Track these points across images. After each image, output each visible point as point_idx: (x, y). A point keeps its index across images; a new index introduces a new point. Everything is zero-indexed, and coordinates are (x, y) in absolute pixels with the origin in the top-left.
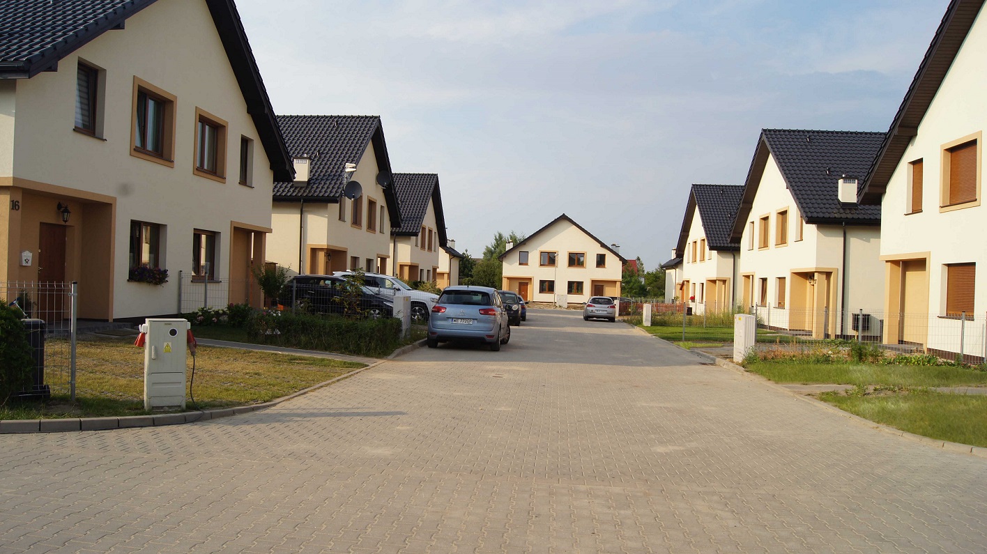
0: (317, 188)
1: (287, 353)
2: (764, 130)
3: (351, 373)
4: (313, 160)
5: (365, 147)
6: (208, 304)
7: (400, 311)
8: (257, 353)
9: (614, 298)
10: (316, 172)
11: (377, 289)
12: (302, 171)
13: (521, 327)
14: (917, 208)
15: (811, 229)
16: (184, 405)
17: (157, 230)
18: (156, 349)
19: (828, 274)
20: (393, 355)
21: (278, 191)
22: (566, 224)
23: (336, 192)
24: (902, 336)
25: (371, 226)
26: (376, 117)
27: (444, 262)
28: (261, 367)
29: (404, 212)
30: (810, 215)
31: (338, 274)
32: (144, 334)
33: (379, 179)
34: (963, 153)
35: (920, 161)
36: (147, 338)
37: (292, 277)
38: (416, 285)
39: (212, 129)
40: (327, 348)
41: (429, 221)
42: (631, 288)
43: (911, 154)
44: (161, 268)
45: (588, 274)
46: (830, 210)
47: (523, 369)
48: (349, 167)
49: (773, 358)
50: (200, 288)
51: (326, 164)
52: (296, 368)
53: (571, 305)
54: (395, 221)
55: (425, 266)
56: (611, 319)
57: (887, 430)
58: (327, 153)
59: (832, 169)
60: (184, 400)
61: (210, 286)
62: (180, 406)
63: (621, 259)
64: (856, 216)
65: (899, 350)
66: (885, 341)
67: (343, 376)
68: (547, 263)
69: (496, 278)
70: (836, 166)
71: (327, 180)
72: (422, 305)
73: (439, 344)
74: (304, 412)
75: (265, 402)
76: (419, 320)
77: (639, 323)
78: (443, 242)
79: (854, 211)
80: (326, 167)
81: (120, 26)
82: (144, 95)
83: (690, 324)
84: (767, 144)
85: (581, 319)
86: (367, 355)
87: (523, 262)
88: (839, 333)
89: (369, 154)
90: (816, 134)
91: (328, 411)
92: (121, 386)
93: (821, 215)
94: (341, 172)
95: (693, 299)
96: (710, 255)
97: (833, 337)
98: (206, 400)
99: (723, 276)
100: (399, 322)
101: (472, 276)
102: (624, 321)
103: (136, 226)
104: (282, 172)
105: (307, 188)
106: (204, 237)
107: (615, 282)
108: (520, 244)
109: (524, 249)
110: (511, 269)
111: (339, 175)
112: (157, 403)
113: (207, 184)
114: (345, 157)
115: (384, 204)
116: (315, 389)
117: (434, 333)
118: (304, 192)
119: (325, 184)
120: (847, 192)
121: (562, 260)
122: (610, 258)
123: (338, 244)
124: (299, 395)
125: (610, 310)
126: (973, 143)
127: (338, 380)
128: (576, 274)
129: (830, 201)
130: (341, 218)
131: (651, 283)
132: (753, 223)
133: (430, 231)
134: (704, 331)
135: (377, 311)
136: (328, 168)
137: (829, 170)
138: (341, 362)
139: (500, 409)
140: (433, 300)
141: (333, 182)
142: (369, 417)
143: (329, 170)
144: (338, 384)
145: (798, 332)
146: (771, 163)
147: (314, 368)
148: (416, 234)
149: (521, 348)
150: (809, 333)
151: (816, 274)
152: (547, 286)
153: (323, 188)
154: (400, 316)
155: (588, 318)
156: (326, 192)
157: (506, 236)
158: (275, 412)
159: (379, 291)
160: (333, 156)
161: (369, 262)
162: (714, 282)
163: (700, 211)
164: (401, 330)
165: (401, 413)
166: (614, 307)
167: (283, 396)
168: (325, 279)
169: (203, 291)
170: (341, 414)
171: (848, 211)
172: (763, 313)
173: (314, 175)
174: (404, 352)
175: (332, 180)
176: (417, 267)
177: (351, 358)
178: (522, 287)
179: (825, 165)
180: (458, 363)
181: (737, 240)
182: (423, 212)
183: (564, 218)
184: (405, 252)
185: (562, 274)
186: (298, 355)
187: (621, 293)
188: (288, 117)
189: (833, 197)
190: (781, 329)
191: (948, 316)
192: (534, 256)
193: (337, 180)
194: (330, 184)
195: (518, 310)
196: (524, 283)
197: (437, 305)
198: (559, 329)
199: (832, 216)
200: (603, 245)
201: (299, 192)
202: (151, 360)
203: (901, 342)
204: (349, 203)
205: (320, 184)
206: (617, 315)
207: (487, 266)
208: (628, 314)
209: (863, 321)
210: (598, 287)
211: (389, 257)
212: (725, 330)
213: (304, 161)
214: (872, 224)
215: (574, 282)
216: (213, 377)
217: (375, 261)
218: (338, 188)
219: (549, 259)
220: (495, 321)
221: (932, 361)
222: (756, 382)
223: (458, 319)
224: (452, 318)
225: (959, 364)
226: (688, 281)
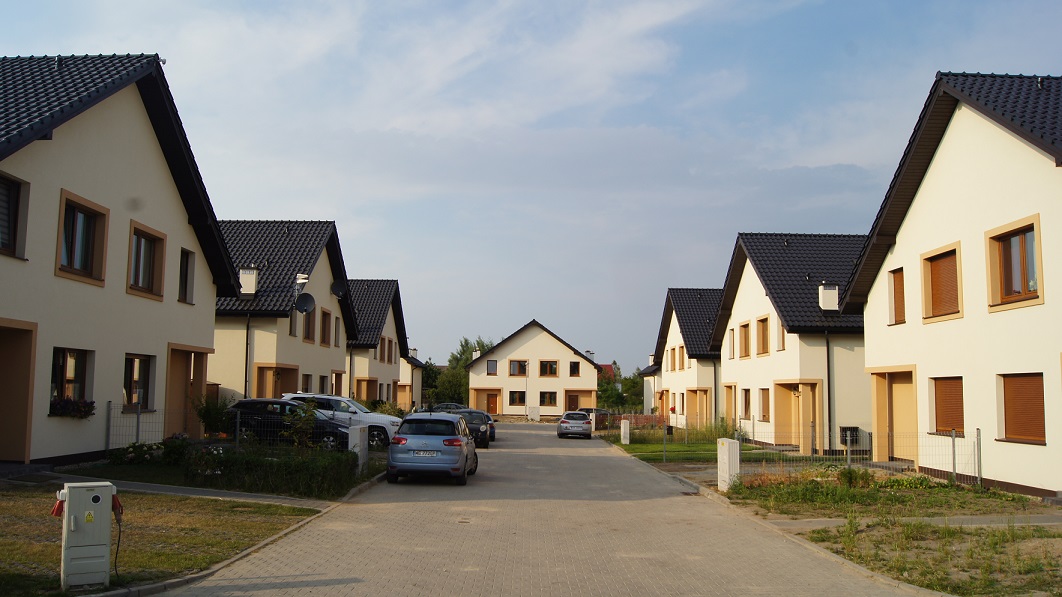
0: (265, 300)
1: (228, 499)
2: (740, 234)
3: (301, 523)
4: (262, 270)
5: (318, 255)
6: (140, 438)
7: (356, 442)
8: (194, 499)
9: (589, 411)
10: (265, 283)
11: (331, 412)
12: (248, 282)
13: (490, 450)
14: (900, 320)
15: (793, 339)
16: (107, 582)
17: (83, 357)
18: (75, 518)
19: (813, 386)
20: (348, 496)
21: (222, 304)
22: (537, 330)
23: (287, 305)
24: (892, 452)
25: (325, 341)
26: (330, 223)
27: (405, 373)
28: (198, 520)
29: (361, 323)
30: (791, 324)
31: (287, 397)
32: (62, 502)
33: (334, 289)
34: (943, 263)
35: (901, 269)
36: (66, 505)
37: (236, 402)
38: (374, 405)
39: (149, 243)
40: (274, 490)
41: (389, 331)
42: (608, 397)
43: (891, 262)
44: (88, 399)
45: (561, 383)
46: (811, 318)
47: (493, 510)
48: (301, 279)
49: (759, 486)
50: (132, 419)
51: (275, 274)
52: (239, 519)
53: (544, 418)
54: (351, 333)
55: (384, 380)
56: (586, 436)
57: (882, 580)
58: (277, 262)
59: (812, 275)
60: (108, 577)
61: (143, 417)
62: (102, 584)
63: (597, 366)
64: (838, 324)
65: (889, 469)
66: (875, 459)
67: (292, 528)
68: (517, 372)
69: (463, 389)
70: (815, 271)
71: (276, 292)
72: (381, 430)
73: (400, 478)
74: (245, 583)
75: (202, 570)
76: (378, 446)
77: (616, 440)
78: (404, 352)
79: (836, 319)
80: (276, 277)
81: (47, 136)
82: (72, 209)
83: (671, 441)
84: (745, 249)
85: (554, 436)
86: (319, 497)
87: (492, 372)
88: (827, 448)
89: (323, 263)
90: (793, 238)
91: (273, 580)
92: (35, 554)
93: (803, 324)
94: (292, 283)
95: (673, 410)
96: (690, 363)
97: (821, 453)
98: (135, 570)
99: (704, 386)
100: (355, 455)
101: (436, 387)
102: (601, 437)
103: (60, 354)
104: (226, 284)
105: (254, 300)
106: (137, 362)
107: (590, 392)
108: (488, 351)
109: (493, 358)
110: (478, 380)
111: (290, 287)
112: (76, 581)
113: (143, 303)
114: (296, 266)
115: (340, 315)
116: (259, 549)
117: (393, 467)
118: (251, 305)
119: (274, 296)
120: (828, 299)
121: (534, 368)
122: (584, 366)
123: (289, 362)
124: (241, 558)
125: (586, 426)
126: (952, 253)
127: (286, 535)
128: (549, 384)
129: (812, 309)
130: (292, 333)
131: (629, 389)
132: (733, 330)
133: (390, 342)
134: (686, 448)
135: (331, 439)
136: (278, 278)
137: (808, 276)
138: (290, 508)
139: (466, 570)
140: (393, 424)
141: (283, 295)
142: (320, 588)
143: (279, 281)
144: (285, 539)
145: (784, 448)
146: (749, 270)
147: (259, 519)
148: (374, 347)
149: (490, 479)
150: (796, 448)
151: (800, 386)
152: (518, 398)
153: (271, 301)
154: (357, 450)
155: (563, 435)
156: (275, 305)
157: (473, 341)
158: (213, 584)
159: (333, 415)
160: (283, 265)
161: (323, 379)
162: (695, 392)
163: (677, 316)
164: (358, 465)
165: (356, 580)
166: (589, 423)
167: (222, 560)
168: (273, 403)
169: (135, 424)
170: (288, 585)
171: (830, 319)
172: (746, 426)
173: (262, 287)
174: (361, 492)
175: (282, 292)
176: (376, 381)
177: (302, 503)
178: (491, 399)
179: (804, 270)
180: (421, 505)
181: (718, 348)
182: (382, 322)
183: (534, 324)
184: (362, 366)
185: (533, 384)
186: (241, 500)
187: (598, 402)
188: (234, 222)
189: (815, 304)
190: (766, 444)
191: (939, 432)
192: (503, 366)
193: (288, 292)
194: (280, 296)
195: (486, 431)
196: (492, 395)
197: (397, 436)
198: (531, 450)
199: (814, 324)
200: (576, 352)
201: (245, 305)
202: (69, 531)
203: (892, 459)
204: (300, 317)
205: (268, 296)
206: (593, 429)
207: (453, 376)
208: (605, 428)
209: (852, 434)
210: (572, 397)
211: (345, 372)
212: (708, 447)
213: (251, 272)
214: (856, 332)
215: (546, 393)
216: (142, 536)
217: (329, 379)
218: (289, 301)
219: (520, 368)
220: (461, 452)
221: (925, 483)
222: (742, 516)
223: (420, 451)
224: (414, 451)
225: (952, 486)
226: (668, 391)
